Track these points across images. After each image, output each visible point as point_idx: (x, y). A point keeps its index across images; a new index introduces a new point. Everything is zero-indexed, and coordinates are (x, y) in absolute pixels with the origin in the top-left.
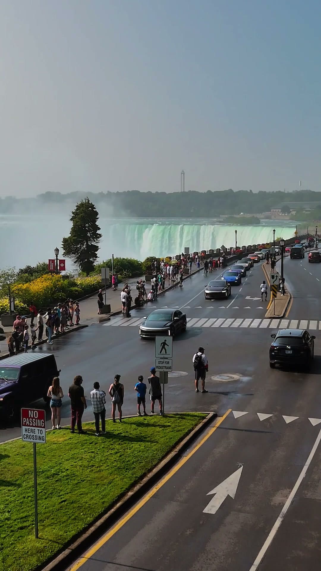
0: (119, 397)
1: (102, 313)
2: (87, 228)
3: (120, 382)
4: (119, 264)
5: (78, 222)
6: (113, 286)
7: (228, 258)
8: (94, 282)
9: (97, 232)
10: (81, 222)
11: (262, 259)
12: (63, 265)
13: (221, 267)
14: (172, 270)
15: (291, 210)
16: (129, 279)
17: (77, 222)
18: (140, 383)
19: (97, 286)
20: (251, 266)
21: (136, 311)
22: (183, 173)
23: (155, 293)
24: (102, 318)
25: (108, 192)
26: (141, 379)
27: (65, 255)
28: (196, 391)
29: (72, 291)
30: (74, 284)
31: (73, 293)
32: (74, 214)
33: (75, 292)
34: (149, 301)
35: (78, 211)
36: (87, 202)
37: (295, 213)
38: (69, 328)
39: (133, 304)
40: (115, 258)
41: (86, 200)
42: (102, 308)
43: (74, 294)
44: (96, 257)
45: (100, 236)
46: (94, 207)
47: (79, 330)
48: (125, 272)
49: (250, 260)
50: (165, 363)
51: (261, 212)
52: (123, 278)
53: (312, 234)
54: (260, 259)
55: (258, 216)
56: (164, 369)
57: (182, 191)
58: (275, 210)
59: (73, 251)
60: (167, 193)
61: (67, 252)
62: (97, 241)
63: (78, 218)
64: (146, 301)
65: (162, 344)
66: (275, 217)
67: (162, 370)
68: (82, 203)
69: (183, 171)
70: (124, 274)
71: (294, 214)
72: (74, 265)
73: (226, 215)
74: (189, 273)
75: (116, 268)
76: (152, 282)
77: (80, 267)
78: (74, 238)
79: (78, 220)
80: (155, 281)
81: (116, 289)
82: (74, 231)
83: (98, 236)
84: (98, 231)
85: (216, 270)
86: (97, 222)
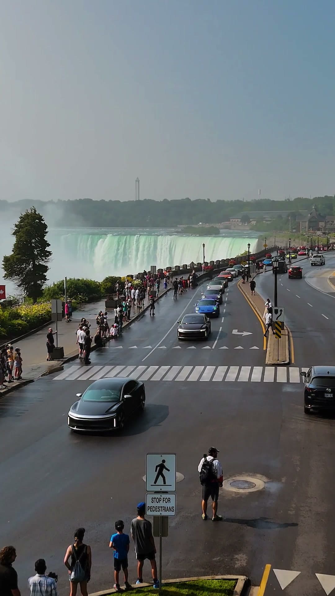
0: (82, 570)
1: (52, 359)
2: (33, 245)
3: (84, 542)
4: (72, 286)
5: (23, 236)
6: (67, 316)
7: (198, 276)
8: (43, 312)
9: (46, 250)
10: (26, 237)
11: (235, 277)
12: (3, 292)
13: (191, 287)
14: (138, 295)
15: (251, 220)
16: (85, 304)
17: (21, 237)
18: (118, 533)
19: (46, 316)
20: (226, 286)
21: (98, 353)
22: (138, 181)
23: (120, 326)
24: (52, 366)
25: (59, 200)
26: (120, 526)
27: (6, 277)
28: (203, 518)
29: (13, 325)
30: (17, 315)
31: (15, 328)
32: (17, 227)
33: (18, 326)
34: (112, 337)
35: (22, 224)
36: (33, 212)
37: (256, 223)
38: (6, 386)
39: (93, 344)
40: (68, 279)
41: (32, 210)
42: (52, 352)
43: (17, 328)
44: (46, 280)
45: (50, 253)
46: (42, 218)
47: (20, 389)
48: (80, 296)
49: (223, 279)
50: (163, 500)
51: (220, 221)
52: (78, 303)
53: (280, 246)
54: (233, 277)
55: (217, 226)
56: (162, 512)
57: (137, 200)
58: (234, 220)
59: (16, 272)
60: (122, 201)
61: (10, 273)
62: (46, 260)
63: (22, 232)
64: (109, 337)
65: (158, 468)
66: (235, 227)
67: (158, 514)
68: (27, 214)
69: (138, 178)
70: (79, 299)
71: (254, 224)
72: (17, 290)
73: (184, 225)
74: (156, 296)
75: (69, 291)
76: (115, 312)
77: (26, 291)
78: (17, 256)
79: (22, 235)
80: (119, 312)
81: (69, 320)
82: (18, 248)
83: (47, 254)
84: (47, 248)
85: (186, 291)
86: (45, 237)
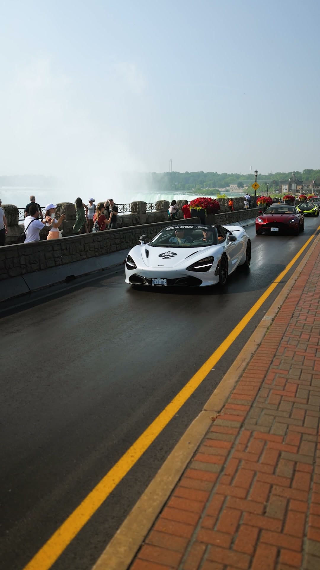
15: (244, 186)
22: (171, 161)
37: (248, 188)
57: (170, 172)
58: (232, 186)
60: (157, 173)
66: (232, 190)
69: (171, 160)
